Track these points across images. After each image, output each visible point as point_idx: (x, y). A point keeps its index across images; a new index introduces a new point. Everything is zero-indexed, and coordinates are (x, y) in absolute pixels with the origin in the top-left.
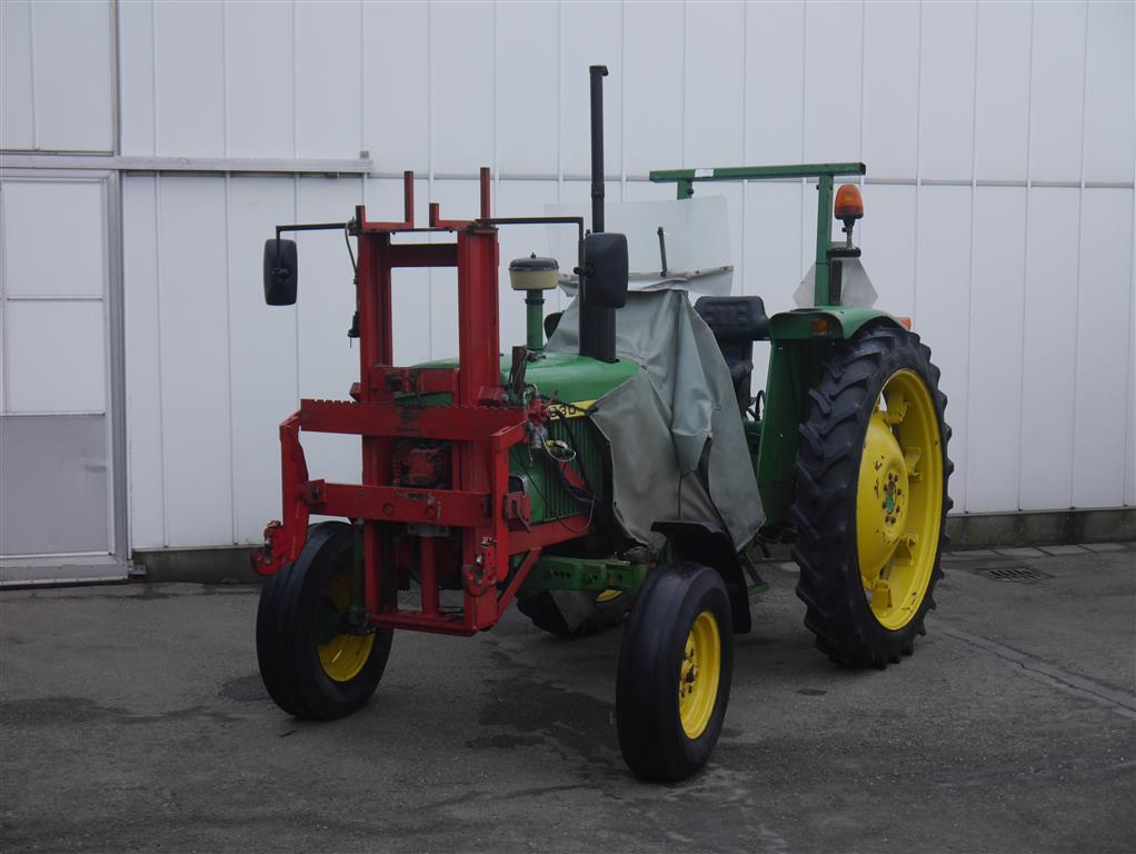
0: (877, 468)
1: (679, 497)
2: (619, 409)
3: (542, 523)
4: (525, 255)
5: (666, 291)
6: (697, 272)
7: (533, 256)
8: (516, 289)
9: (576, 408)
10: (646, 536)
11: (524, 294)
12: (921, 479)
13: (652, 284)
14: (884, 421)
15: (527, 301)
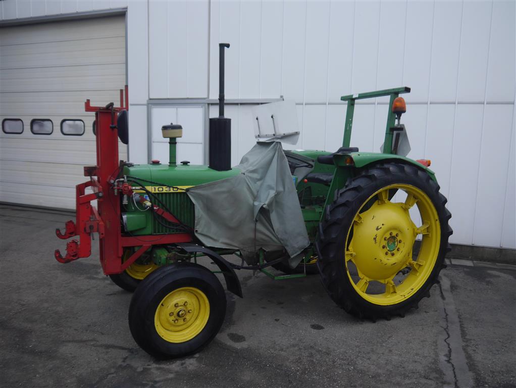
0: (377, 229)
1: (255, 230)
2: (215, 190)
3: (151, 235)
4: (168, 124)
5: (273, 142)
6: (284, 134)
7: (172, 124)
8: (165, 137)
9: (178, 189)
10: (238, 246)
11: (168, 140)
12: (430, 236)
13: (268, 139)
14: (402, 207)
15: (170, 143)
